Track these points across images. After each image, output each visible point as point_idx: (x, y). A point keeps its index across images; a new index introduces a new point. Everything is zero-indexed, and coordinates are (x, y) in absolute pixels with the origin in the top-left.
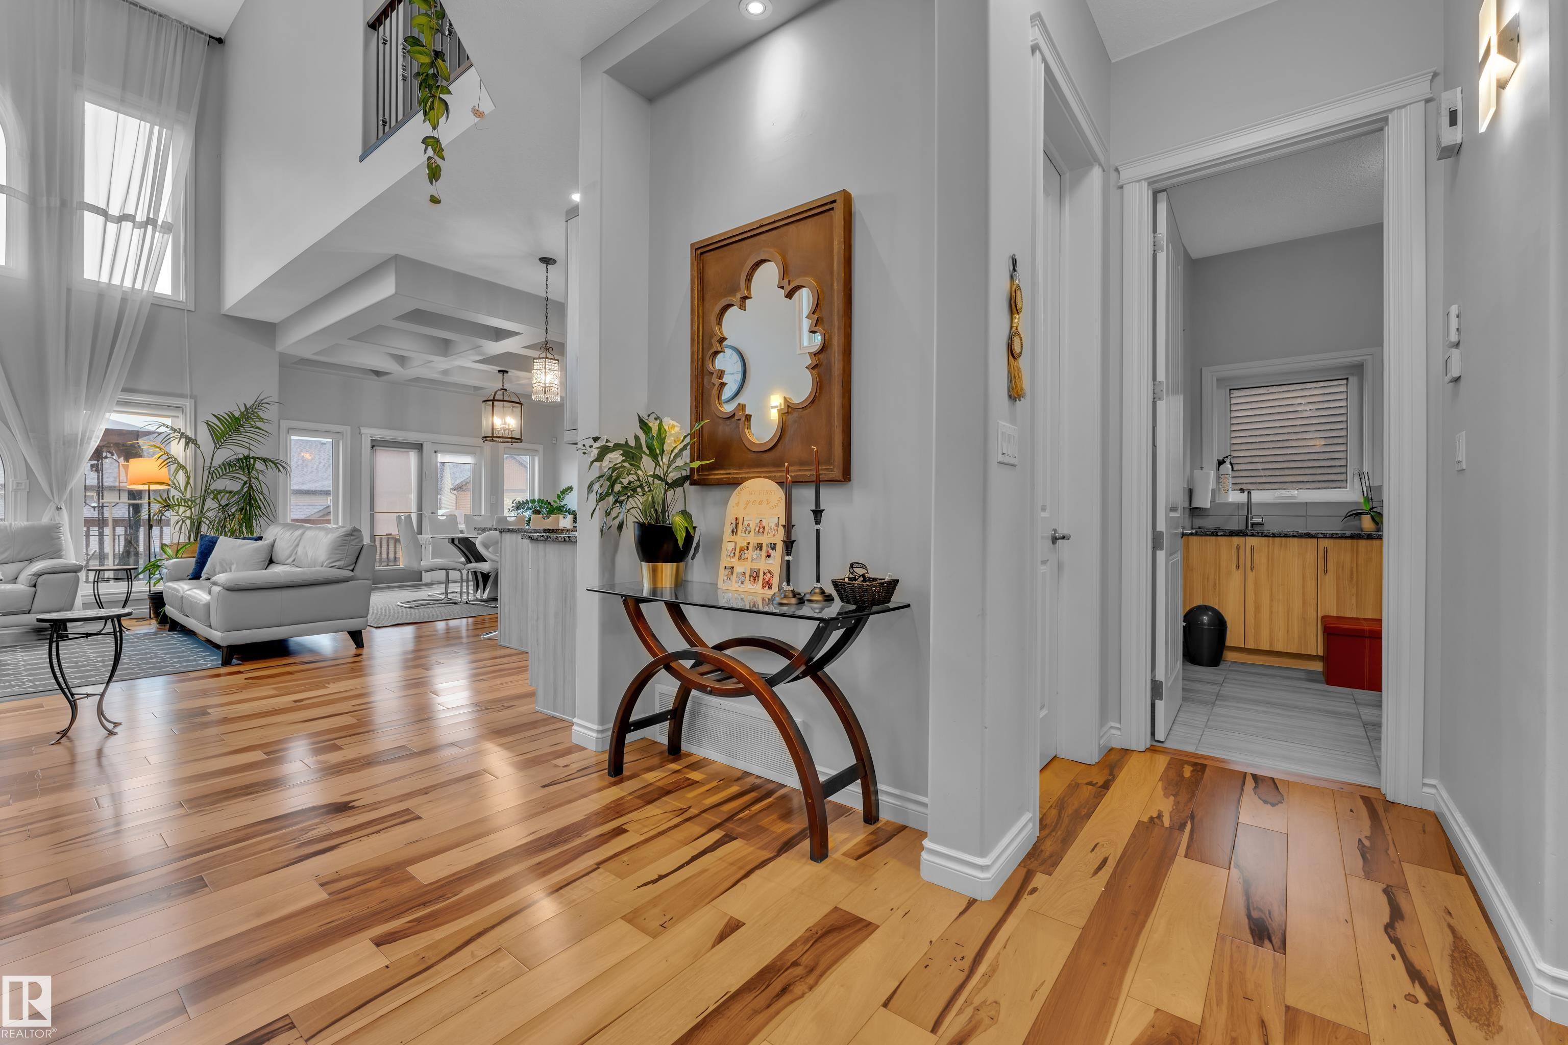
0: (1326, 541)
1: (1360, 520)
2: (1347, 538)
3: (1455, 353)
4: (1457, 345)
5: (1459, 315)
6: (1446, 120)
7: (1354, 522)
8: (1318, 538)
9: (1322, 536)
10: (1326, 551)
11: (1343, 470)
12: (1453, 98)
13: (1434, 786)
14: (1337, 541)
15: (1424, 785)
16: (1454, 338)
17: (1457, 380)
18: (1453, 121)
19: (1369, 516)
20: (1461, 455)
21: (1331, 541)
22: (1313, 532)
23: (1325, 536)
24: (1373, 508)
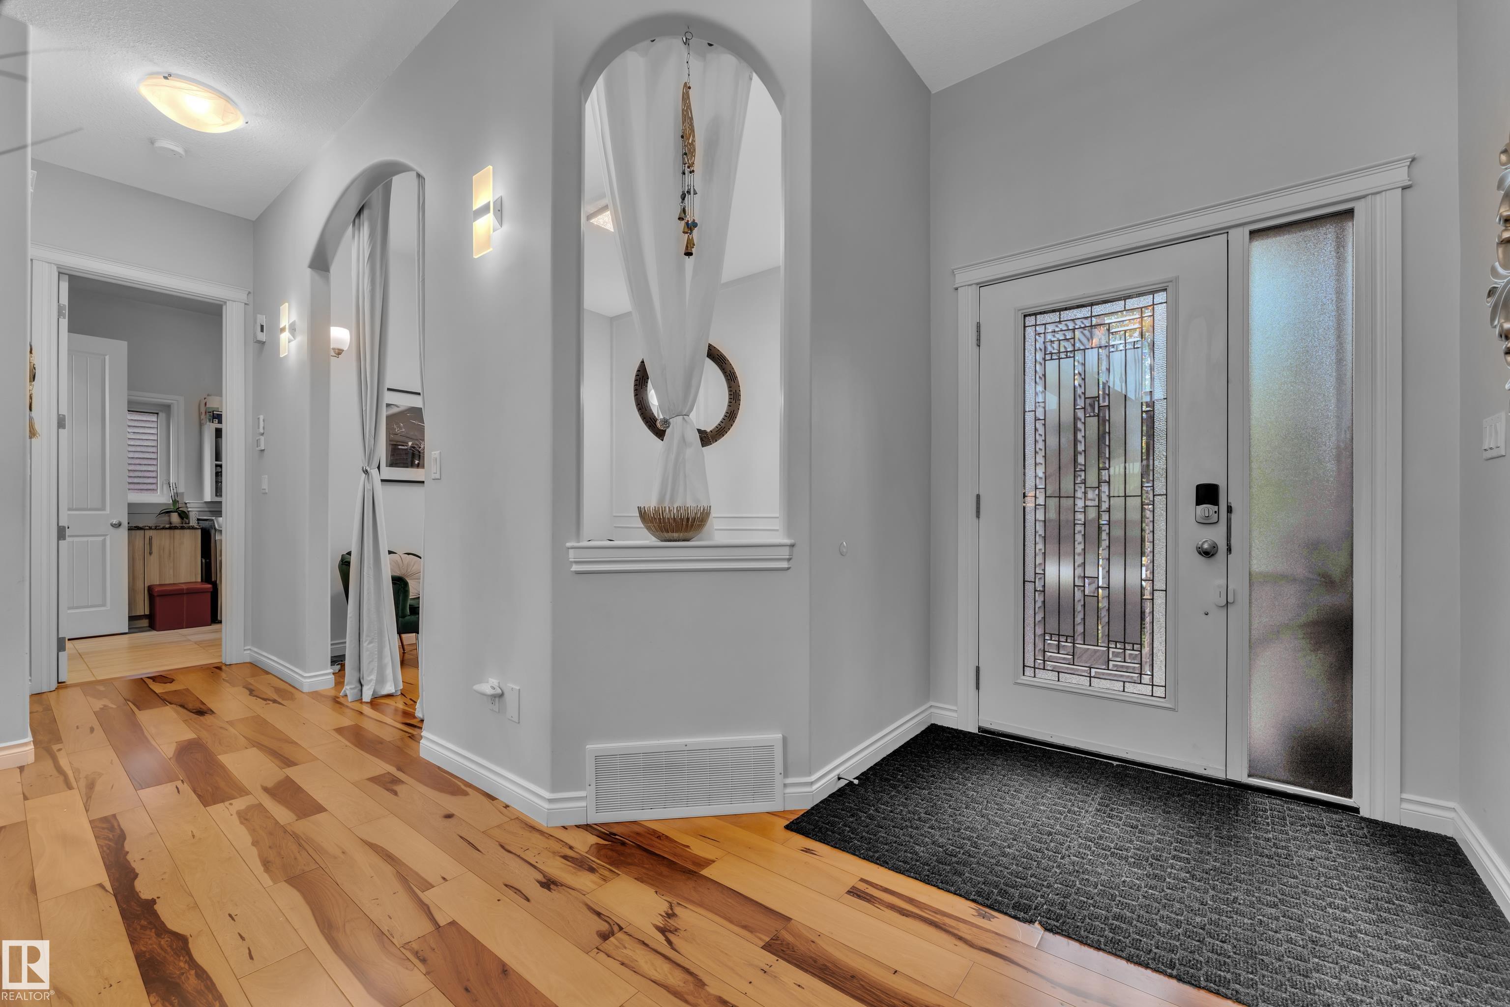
0: (151, 531)
1: (169, 516)
2: (166, 529)
3: (262, 438)
4: (262, 434)
5: (264, 421)
6: (259, 328)
7: (165, 518)
8: (144, 529)
9: (148, 528)
10: (150, 539)
11: (154, 481)
12: (262, 319)
13: (250, 649)
14: (159, 531)
15: (245, 650)
16: (261, 431)
17: (263, 451)
18: (262, 330)
19: (176, 514)
20: (265, 486)
21: (155, 531)
22: (141, 525)
23: (150, 528)
24: (179, 508)
